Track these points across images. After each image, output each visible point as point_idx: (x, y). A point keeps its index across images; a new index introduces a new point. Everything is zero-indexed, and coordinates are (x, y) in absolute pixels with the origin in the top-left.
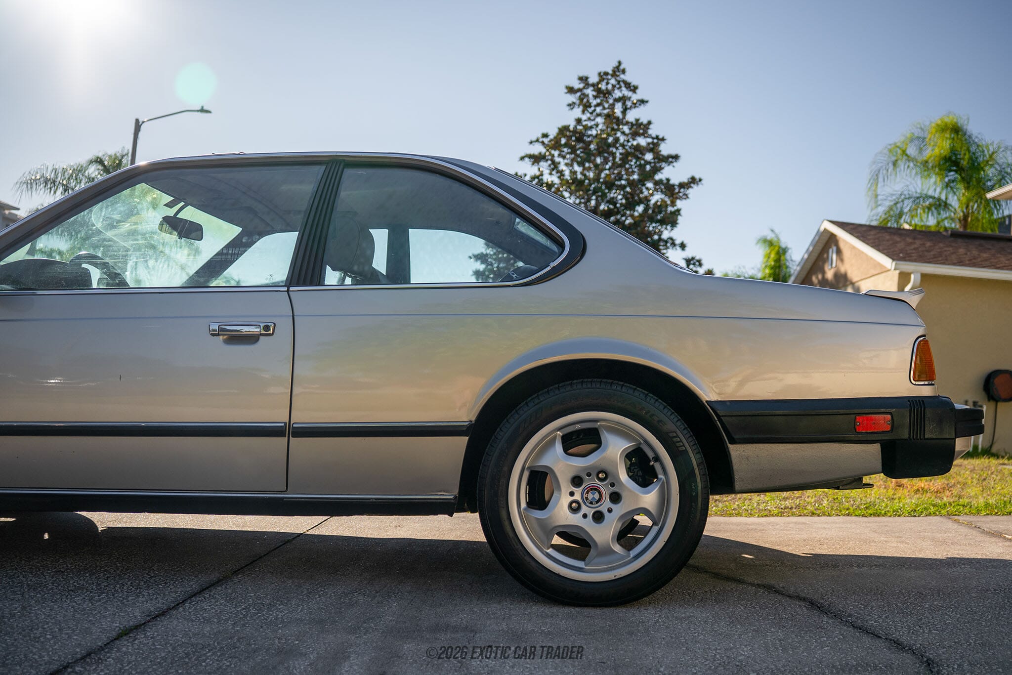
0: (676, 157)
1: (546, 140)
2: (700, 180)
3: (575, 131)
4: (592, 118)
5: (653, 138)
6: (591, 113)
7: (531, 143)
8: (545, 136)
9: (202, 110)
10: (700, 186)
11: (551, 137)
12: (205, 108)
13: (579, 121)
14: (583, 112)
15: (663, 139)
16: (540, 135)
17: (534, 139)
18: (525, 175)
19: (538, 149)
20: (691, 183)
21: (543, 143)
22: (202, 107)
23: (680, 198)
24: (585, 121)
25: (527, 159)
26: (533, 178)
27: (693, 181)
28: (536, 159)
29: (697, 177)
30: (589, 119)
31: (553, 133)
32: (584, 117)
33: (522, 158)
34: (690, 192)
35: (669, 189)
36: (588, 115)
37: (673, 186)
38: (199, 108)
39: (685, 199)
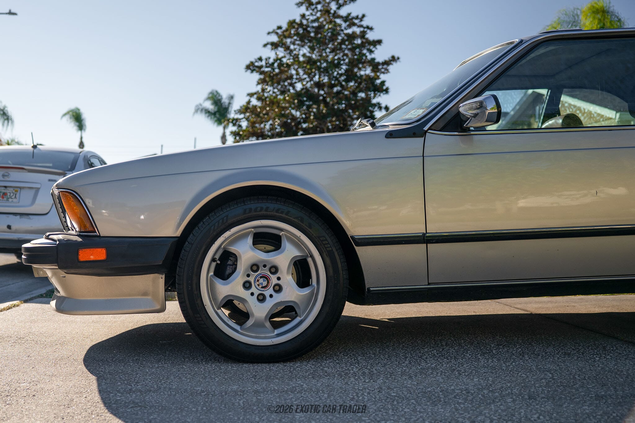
0: (379, 42)
1: (279, 31)
2: (398, 58)
3: (301, 25)
4: (314, 13)
5: (364, 28)
6: (313, 10)
7: (269, 33)
8: (279, 28)
9: (10, 13)
10: (398, 63)
11: (284, 29)
12: (13, 11)
13: (303, 16)
14: (307, 9)
15: (371, 29)
16: (275, 28)
17: (271, 30)
18: (269, 58)
19: (274, 38)
20: (391, 60)
21: (277, 33)
22: (10, 11)
23: (384, 73)
24: (308, 15)
25: (269, 46)
26: (275, 61)
27: (394, 59)
28: (275, 46)
29: (396, 57)
30: (312, 14)
31: (285, 26)
32: (307, 13)
33: (265, 45)
34: (391, 68)
35: (375, 66)
36: (311, 11)
37: (378, 64)
38: (8, 11)
39: (387, 73)
